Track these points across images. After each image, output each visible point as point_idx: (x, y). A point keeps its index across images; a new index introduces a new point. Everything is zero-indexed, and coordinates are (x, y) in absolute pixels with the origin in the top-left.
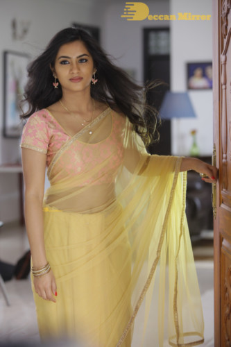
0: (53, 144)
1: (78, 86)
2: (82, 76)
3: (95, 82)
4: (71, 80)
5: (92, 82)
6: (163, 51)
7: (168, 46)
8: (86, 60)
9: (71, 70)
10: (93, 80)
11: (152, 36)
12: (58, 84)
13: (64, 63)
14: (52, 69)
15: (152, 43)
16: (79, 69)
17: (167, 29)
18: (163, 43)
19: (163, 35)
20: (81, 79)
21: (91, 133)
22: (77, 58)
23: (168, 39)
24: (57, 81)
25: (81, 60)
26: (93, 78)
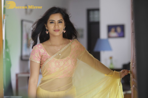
0: (42, 59)
1: (57, 34)
2: (59, 29)
3: (65, 32)
4: (54, 30)
5: (63, 32)
6: (96, 20)
7: (99, 17)
8: (62, 22)
9: (55, 26)
10: (64, 31)
11: (91, 13)
12: (48, 32)
13: (52, 23)
14: (46, 25)
15: (91, 16)
16: (58, 26)
17: (98, 10)
18: (96, 16)
19: (96, 12)
20: (59, 30)
21: (60, 55)
22: (58, 21)
23: (99, 14)
24: (48, 31)
25: (60, 22)
26: (64, 30)
